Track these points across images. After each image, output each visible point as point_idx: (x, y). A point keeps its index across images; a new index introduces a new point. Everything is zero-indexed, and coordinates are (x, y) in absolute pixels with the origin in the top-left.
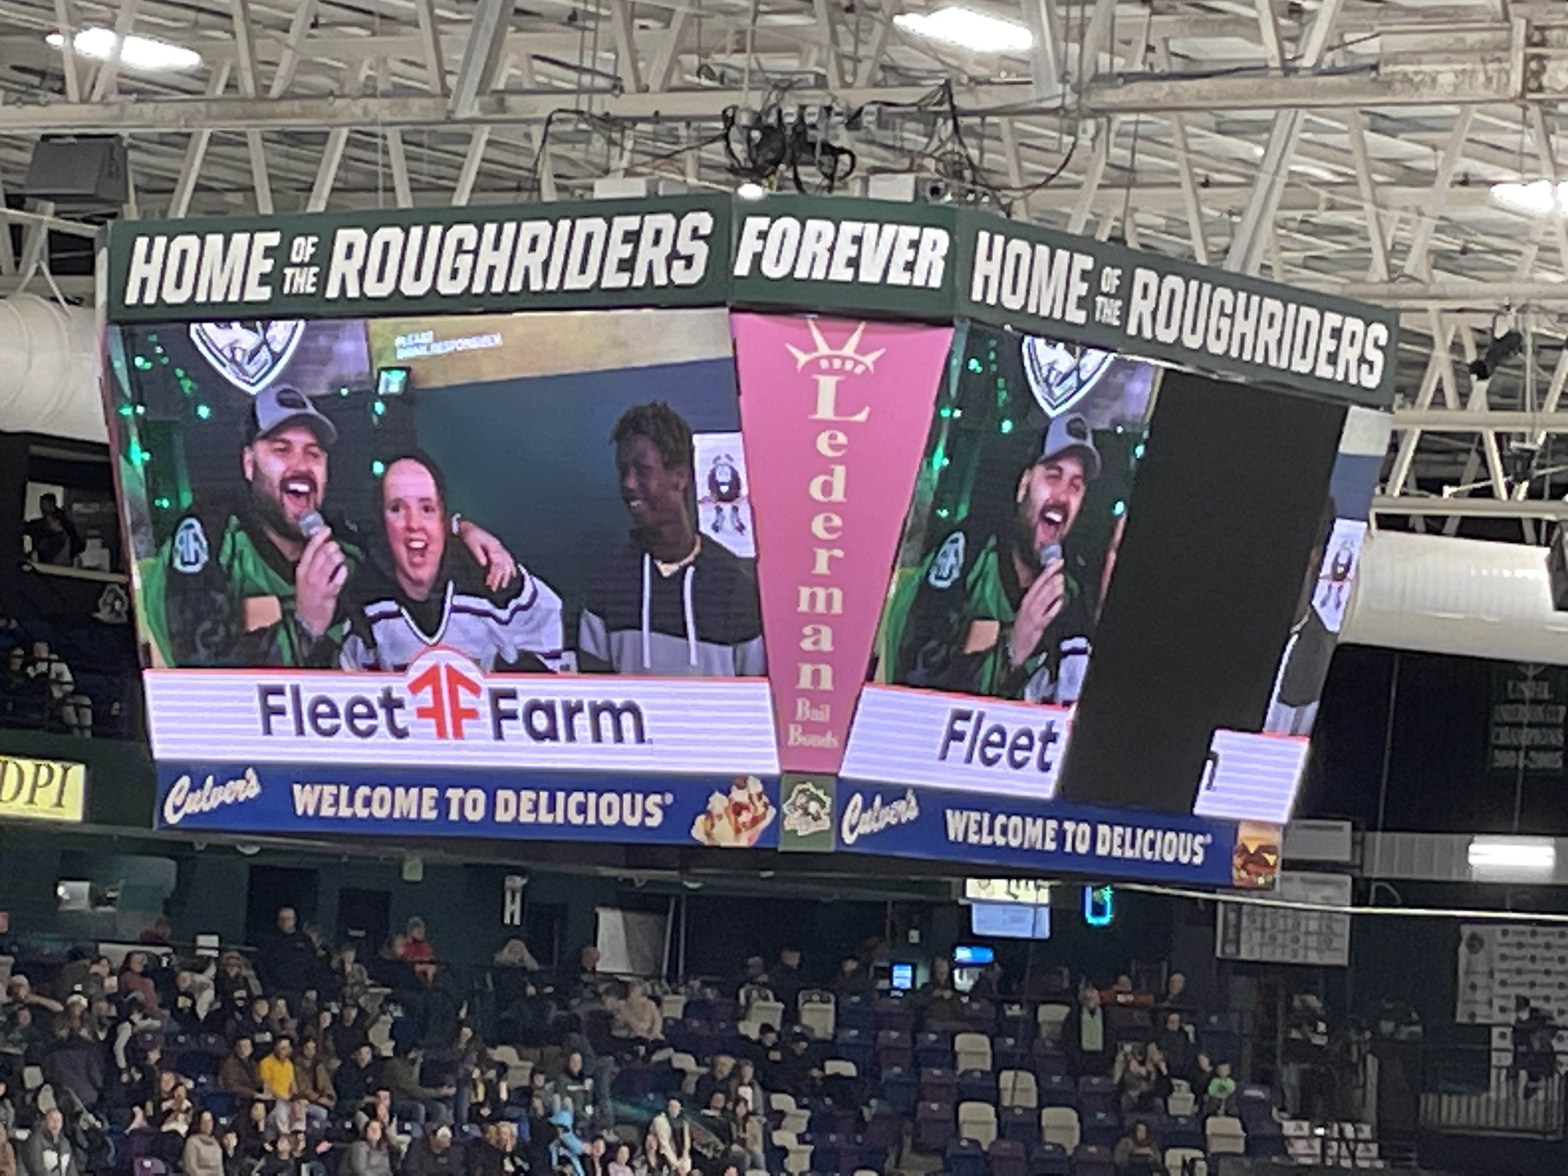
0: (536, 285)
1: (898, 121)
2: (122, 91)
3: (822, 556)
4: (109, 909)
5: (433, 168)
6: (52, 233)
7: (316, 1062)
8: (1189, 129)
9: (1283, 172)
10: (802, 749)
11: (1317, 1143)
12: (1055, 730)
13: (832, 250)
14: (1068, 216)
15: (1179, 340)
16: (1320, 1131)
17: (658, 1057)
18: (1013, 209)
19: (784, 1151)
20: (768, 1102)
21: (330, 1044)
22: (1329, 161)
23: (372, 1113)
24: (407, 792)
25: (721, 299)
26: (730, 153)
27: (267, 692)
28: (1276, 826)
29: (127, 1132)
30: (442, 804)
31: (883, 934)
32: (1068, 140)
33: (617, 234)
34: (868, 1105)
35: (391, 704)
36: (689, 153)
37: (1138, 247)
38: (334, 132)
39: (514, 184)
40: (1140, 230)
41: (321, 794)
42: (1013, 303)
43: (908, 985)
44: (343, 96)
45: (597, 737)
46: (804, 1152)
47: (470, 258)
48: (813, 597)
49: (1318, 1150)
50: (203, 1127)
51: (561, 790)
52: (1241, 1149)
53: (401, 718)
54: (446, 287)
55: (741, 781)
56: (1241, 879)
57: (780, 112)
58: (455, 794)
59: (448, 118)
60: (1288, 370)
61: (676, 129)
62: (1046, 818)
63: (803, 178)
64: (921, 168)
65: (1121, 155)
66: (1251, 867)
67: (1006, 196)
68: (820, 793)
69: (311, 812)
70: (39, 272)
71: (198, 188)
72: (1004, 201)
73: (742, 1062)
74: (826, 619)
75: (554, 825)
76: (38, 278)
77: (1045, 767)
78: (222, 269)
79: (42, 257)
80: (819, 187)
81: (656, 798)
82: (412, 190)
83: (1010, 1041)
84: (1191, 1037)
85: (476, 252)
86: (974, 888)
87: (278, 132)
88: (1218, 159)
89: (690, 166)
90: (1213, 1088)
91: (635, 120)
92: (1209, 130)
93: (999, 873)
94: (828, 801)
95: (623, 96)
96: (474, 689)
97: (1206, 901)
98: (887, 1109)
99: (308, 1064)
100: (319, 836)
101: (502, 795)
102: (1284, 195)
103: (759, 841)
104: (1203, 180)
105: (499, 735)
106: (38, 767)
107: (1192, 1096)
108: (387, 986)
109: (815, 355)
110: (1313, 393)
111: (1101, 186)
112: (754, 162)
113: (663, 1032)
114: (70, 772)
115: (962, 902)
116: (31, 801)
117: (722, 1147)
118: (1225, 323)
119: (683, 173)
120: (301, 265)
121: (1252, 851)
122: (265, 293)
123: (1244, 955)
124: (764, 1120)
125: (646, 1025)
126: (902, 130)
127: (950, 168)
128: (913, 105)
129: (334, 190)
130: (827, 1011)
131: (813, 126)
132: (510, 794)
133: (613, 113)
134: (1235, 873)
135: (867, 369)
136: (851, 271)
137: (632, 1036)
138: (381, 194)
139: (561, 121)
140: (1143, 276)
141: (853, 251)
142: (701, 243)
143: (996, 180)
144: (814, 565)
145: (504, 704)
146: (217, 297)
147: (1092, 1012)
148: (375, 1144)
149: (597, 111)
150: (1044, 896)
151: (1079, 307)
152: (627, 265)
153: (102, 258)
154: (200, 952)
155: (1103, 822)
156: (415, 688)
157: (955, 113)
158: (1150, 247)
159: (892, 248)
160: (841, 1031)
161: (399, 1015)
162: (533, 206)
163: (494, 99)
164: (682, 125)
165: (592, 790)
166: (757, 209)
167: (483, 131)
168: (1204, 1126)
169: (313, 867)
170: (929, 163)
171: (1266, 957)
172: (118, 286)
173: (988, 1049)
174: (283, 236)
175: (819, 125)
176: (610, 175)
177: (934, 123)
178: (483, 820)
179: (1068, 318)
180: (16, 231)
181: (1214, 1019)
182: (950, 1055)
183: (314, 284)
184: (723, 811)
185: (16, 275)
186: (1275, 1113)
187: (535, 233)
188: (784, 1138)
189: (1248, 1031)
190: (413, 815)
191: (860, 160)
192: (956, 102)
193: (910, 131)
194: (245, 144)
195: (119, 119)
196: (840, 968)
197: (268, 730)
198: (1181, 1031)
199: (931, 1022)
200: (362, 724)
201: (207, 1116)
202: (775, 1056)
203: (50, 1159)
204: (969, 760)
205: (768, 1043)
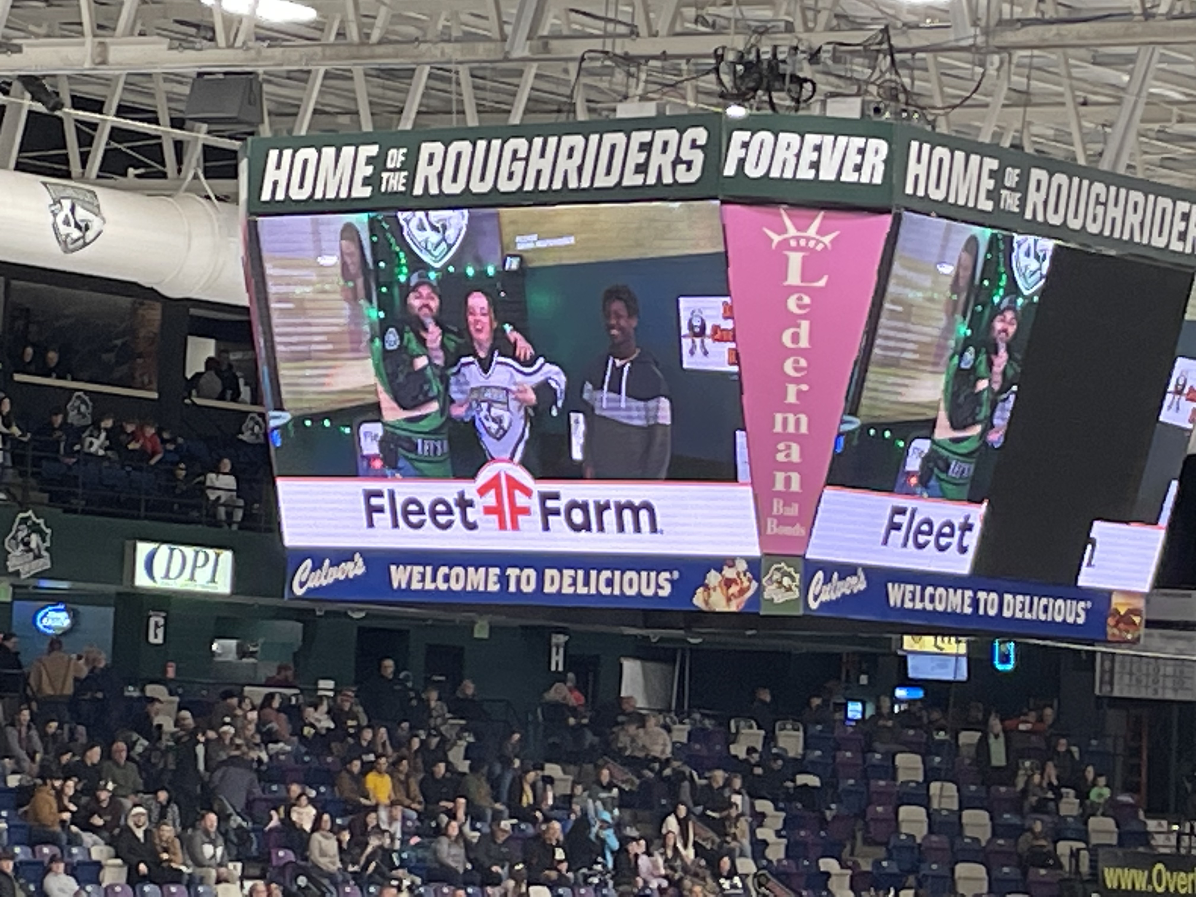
0: (573, 184)
1: (848, 57)
2: (259, 38)
3: (792, 389)
4: (252, 660)
5: (495, 97)
6: (205, 147)
7: (408, 776)
8: (1072, 61)
9: (1144, 94)
10: (777, 537)
11: (1173, 838)
12: (970, 521)
13: (798, 156)
14: (979, 129)
15: (1064, 223)
16: (1176, 827)
18: (937, 123)
19: (765, 844)
20: (753, 806)
21: (418, 762)
22: (1179, 85)
23: (452, 816)
24: (476, 571)
25: (715, 193)
26: (720, 82)
27: (370, 495)
28: (1141, 594)
29: (267, 829)
30: (503, 580)
31: (839, 678)
32: (979, 70)
33: (634, 146)
34: (829, 809)
35: (464, 504)
36: (689, 83)
37: (1033, 152)
38: (419, 68)
39: (555, 108)
40: (1035, 139)
41: (411, 573)
42: (937, 195)
43: (859, 716)
44: (425, 42)
45: (621, 528)
46: (780, 844)
47: (522, 163)
48: (785, 421)
49: (1174, 842)
50: (323, 824)
51: (593, 569)
52: (1114, 841)
53: (472, 515)
54: (505, 186)
55: (730, 562)
56: (1114, 635)
57: (758, 51)
58: (513, 573)
59: (506, 57)
60: (1148, 245)
61: (680, 64)
62: (964, 588)
63: (775, 100)
64: (867, 92)
65: (1019, 81)
66: (1121, 625)
67: (931, 114)
68: (791, 570)
69: (404, 586)
70: (196, 177)
71: (315, 111)
72: (930, 118)
73: (733, 775)
74: (796, 437)
75: (588, 596)
76: (196, 181)
77: (963, 550)
78: (335, 173)
79: (198, 166)
80: (788, 108)
81: (665, 575)
82: (479, 112)
83: (937, 759)
84: (1077, 756)
85: (527, 159)
86: (908, 642)
87: (376, 69)
88: (1091, 84)
89: (690, 93)
90: (1093, 794)
91: (648, 58)
92: (1087, 62)
93: (930, 631)
94: (797, 576)
95: (638, 40)
96: (528, 492)
97: (1087, 651)
98: (844, 812)
99: (402, 777)
100: (410, 605)
101: (549, 573)
102: (1145, 111)
103: (745, 607)
104: (1081, 100)
105: (546, 528)
106: (197, 553)
108: (462, 718)
109: (786, 236)
110: (1172, 264)
111: (1004, 106)
112: (738, 89)
113: (673, 752)
114: (221, 556)
115: (900, 653)
116: (192, 578)
117: (718, 840)
118: (1100, 209)
119: (684, 97)
120: (394, 170)
121: (1122, 614)
122: (367, 192)
123: (1116, 693)
124: (750, 819)
125: (659, 748)
126: (851, 63)
127: (888, 93)
128: (860, 44)
129: (419, 113)
130: (798, 737)
131: (784, 62)
132: (555, 572)
133: (631, 53)
134: (1110, 631)
135: (826, 246)
136: (813, 172)
137: (650, 756)
138: (454, 116)
139: (592, 59)
140: (1037, 174)
141: (814, 156)
142: (699, 151)
143: (922, 102)
144: (785, 397)
145: (550, 504)
146: (331, 195)
147: (997, 736)
148: (453, 838)
149: (619, 51)
150: (963, 649)
151: (988, 198)
152: (642, 169)
153: (243, 166)
155: (1007, 592)
156: (482, 491)
157: (892, 51)
158: (1043, 152)
159: (845, 154)
160: (809, 751)
161: (471, 739)
162: (570, 124)
163: (540, 43)
164: (683, 62)
165: (617, 569)
166: (741, 125)
167: (531, 67)
168: (1086, 823)
169: (406, 628)
170: (873, 89)
171: (1133, 694)
172: (256, 185)
173: (920, 765)
174: (380, 148)
175: (788, 60)
176: (629, 100)
177: (876, 59)
178: (535, 592)
179: (980, 207)
180: (179, 146)
181: (1094, 742)
182: (891, 770)
183: (404, 185)
184: (717, 584)
185: (178, 179)
186: (1141, 814)
187: (572, 144)
188: (765, 833)
189: (1120, 749)
190: (481, 588)
191: (820, 87)
192: (893, 42)
193: (857, 65)
194: (351, 78)
195: (256, 60)
196: (808, 704)
197: (371, 525)
198: (1069, 751)
199: (877, 745)
200: (442, 519)
201: (326, 817)
202: (758, 771)
203: (208, 850)
204: (905, 545)
205: (753, 761)
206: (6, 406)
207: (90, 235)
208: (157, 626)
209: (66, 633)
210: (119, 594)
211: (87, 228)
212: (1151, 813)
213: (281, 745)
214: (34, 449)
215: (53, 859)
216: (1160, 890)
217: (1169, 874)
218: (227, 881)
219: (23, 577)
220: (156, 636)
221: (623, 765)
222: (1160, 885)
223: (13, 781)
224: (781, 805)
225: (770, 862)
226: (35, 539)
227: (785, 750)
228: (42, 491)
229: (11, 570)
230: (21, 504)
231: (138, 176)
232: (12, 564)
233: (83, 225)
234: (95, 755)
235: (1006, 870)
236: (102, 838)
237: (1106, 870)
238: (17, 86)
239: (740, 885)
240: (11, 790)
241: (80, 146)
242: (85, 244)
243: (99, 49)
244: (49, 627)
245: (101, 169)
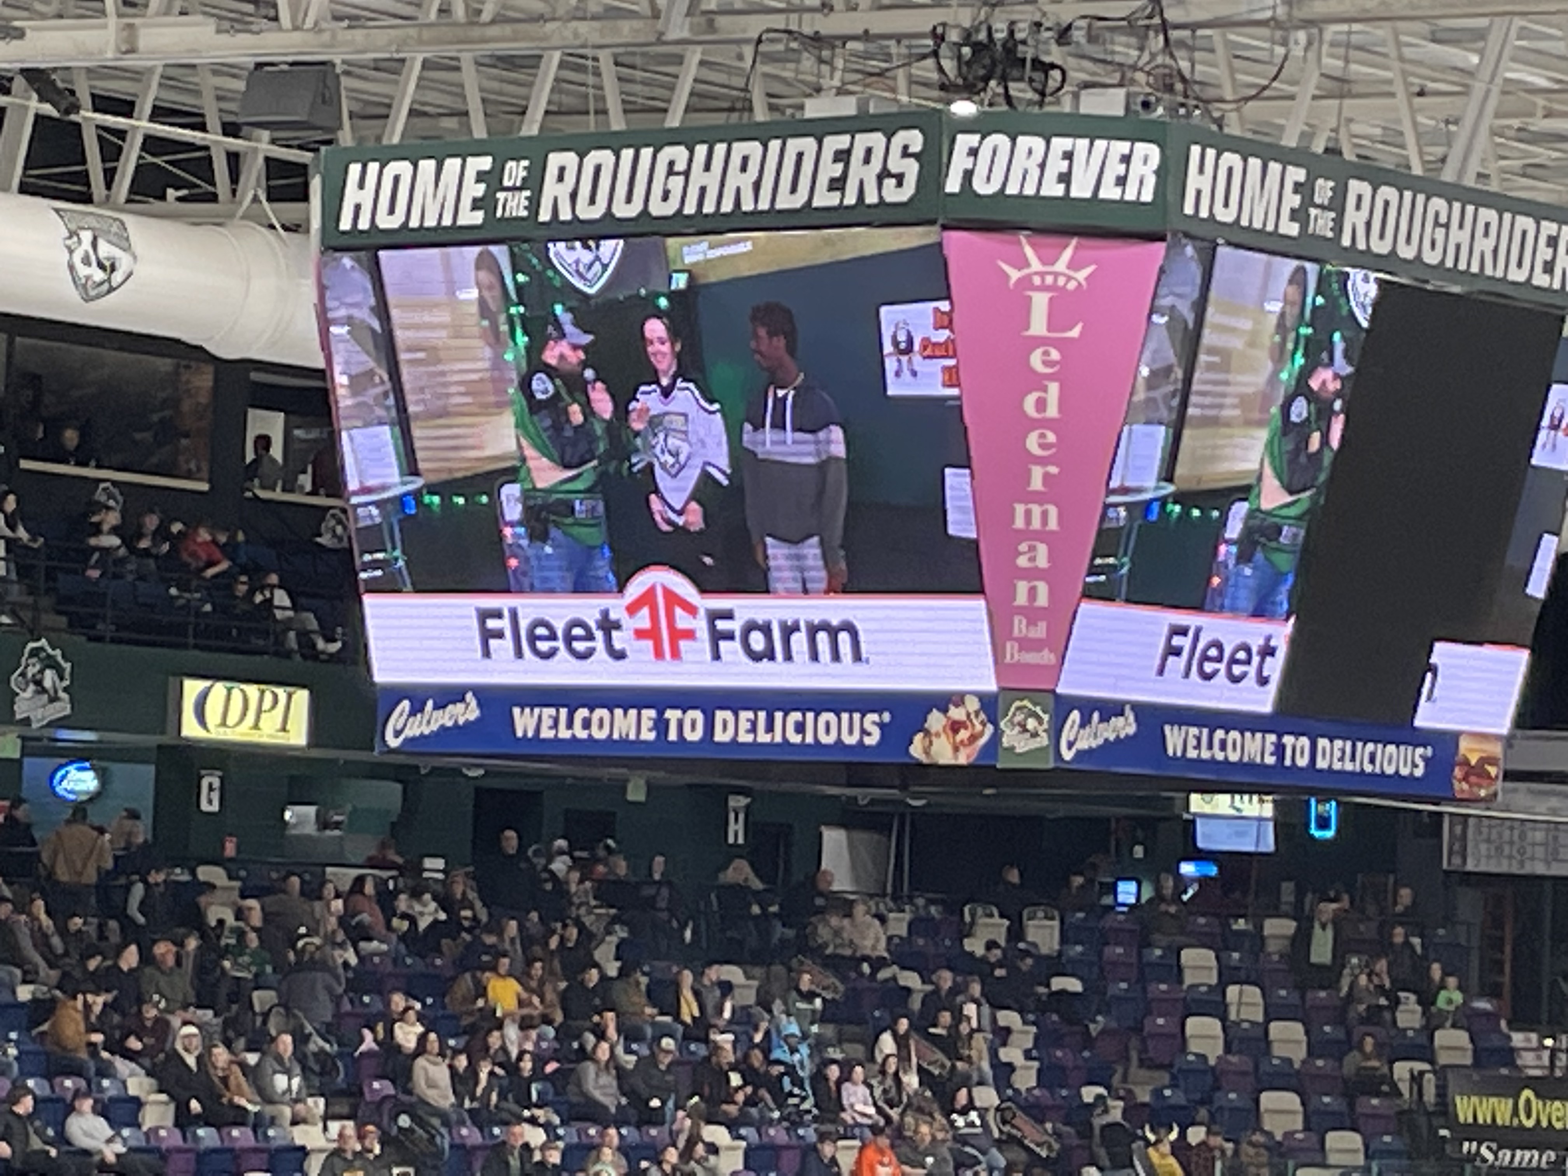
0: (747, 206)
1: (1108, 35)
2: (337, 18)
3: (1037, 473)
4: (337, 833)
5: (647, 91)
6: (269, 160)
7: (542, 982)
8: (1404, 38)
9: (1498, 81)
10: (1018, 667)
11: (1546, 1055)
12: (1273, 643)
13: (1042, 166)
14: (1281, 128)
15: (1393, 252)
16: (1549, 1042)
17: (884, 974)
18: (1226, 121)
19: (1010, 1067)
20: (994, 1020)
21: (557, 965)
22: (1546, 68)
23: (601, 1035)
24: (625, 714)
25: (932, 216)
26: (941, 70)
27: (484, 615)
28: (1497, 737)
29: (357, 1054)
30: (661, 725)
31: (1108, 851)
32: (1280, 51)
33: (828, 154)
34: (1094, 1021)
35: (608, 626)
36: (901, 70)
37: (1354, 159)
38: (546, 54)
39: (726, 105)
40: (1356, 140)
41: (540, 717)
42: (1225, 216)
43: (1132, 900)
44: (554, 19)
45: (815, 656)
46: (1030, 1068)
47: (681, 179)
48: (1028, 514)
49: (1546, 1061)
50: (429, 1047)
51: (779, 709)
52: (1468, 1061)
53: (619, 640)
54: (657, 209)
55: (958, 699)
56: (1462, 791)
57: (989, 29)
58: (672, 715)
59: (658, 39)
60: (1504, 280)
61: (888, 47)
62: (1265, 731)
63: (1012, 92)
64: (1133, 82)
65: (1333, 64)
66: (1473, 779)
67: (1219, 109)
68: (1038, 710)
69: (530, 734)
70: (256, 199)
71: (412, 112)
72: (1216, 114)
73: (969, 978)
74: (1042, 536)
75: (771, 745)
76: (255, 206)
77: (1263, 681)
78: (435, 196)
79: (258, 185)
80: (1030, 103)
81: (873, 717)
82: (625, 111)
83: (1236, 955)
84: (1419, 950)
85: (687, 174)
86: (1197, 803)
87: (491, 56)
88: (1432, 68)
89: (902, 83)
90: (1441, 1001)
91: (845, 39)
92: (1425, 38)
93: (1224, 787)
94: (1046, 717)
95: (832, 15)
96: (691, 610)
97: (1431, 814)
98: (1114, 1024)
99: (534, 984)
100: (541, 759)
101: (720, 715)
102: (1501, 103)
103: (977, 759)
104: (1417, 89)
105: (717, 656)
106: (262, 692)
107: (1419, 1009)
108: (612, 907)
109: (1026, 271)
110: (1535, 303)
111: (1315, 97)
112: (965, 79)
113: (888, 950)
114: (294, 697)
115: (1186, 816)
116: (256, 726)
117: (948, 1064)
118: (1440, 233)
119: (893, 90)
120: (513, 189)
121: (1473, 762)
122: (478, 217)
123: (1470, 867)
124: (990, 1036)
125: (868, 943)
126: (1113, 42)
127: (1161, 83)
128: (1123, 19)
129: (547, 112)
130: (1051, 927)
131: (1024, 42)
132: (728, 715)
133: (823, 32)
134: (1457, 785)
135: (1080, 284)
136: (1062, 186)
137: (858, 954)
138: (592, 117)
139: (772, 41)
140: (1356, 187)
141: (1064, 166)
142: (912, 161)
143: (1210, 93)
144: (1028, 483)
145: (721, 625)
146: (430, 222)
147: (1324, 927)
148: (603, 1064)
149: (807, 30)
150: (1268, 810)
151: (1293, 219)
152: (838, 184)
153: (316, 185)
154: (426, 875)
155: (1322, 736)
156: (632, 609)
157: (1165, 27)
158: (1366, 158)
159: (1104, 163)
160: (1065, 947)
161: (624, 935)
162: (743, 126)
163: (702, 20)
164: (893, 43)
165: (810, 710)
166: (967, 126)
167: (694, 52)
168: (1431, 1038)
169: (539, 789)
170: (1140, 77)
171: (1493, 868)
172: (332, 212)
173: (1214, 963)
174: (494, 160)
175: (1030, 42)
176: (823, 93)
177: (1146, 37)
178: (702, 741)
179: (1281, 231)
180: (234, 158)
181: (1441, 932)
182: (1175, 970)
183: (526, 208)
184: (941, 729)
185: (232, 202)
186: (1503, 1024)
187: (746, 153)
188: (1011, 1054)
189: (1475, 942)
190: (632, 736)
191: (1072, 74)
192: (1166, 16)
193: (1120, 44)
194: (458, 69)
195: (332, 46)
196: (1068, 884)
197: (487, 653)
198: (1407, 944)
199: (1156, 937)
200: (579, 646)
201: (433, 1036)
202: (999, 972)
203: (281, 1082)
204: (1187, 675)
205: (993, 960)
206: (11, 503)
207: (117, 277)
208: (211, 788)
209: (94, 798)
210: (160, 747)
211: (113, 268)
212: (1519, 1023)
213: (375, 944)
214: (49, 558)
215: (77, 1094)
216: (1529, 1123)
217: (1541, 1103)
218: (305, 1121)
219: (35, 725)
220: (210, 802)
221: (825, 966)
222: (1529, 1116)
223: (24, 993)
224: (1031, 1017)
225: (1017, 1091)
226: (49, 675)
227: (1035, 945)
228: (59, 613)
229: (18, 717)
230: (31, 632)
231: (180, 199)
232: (21, 710)
233: (107, 264)
234: (130, 958)
235: (1326, 1099)
236: (142, 1066)
237: (1458, 1099)
238: (19, 83)
239: (978, 1122)
240: (23, 1005)
241: (103, 161)
242: (111, 290)
243: (125, 34)
244: (70, 792)
245: (132, 190)
